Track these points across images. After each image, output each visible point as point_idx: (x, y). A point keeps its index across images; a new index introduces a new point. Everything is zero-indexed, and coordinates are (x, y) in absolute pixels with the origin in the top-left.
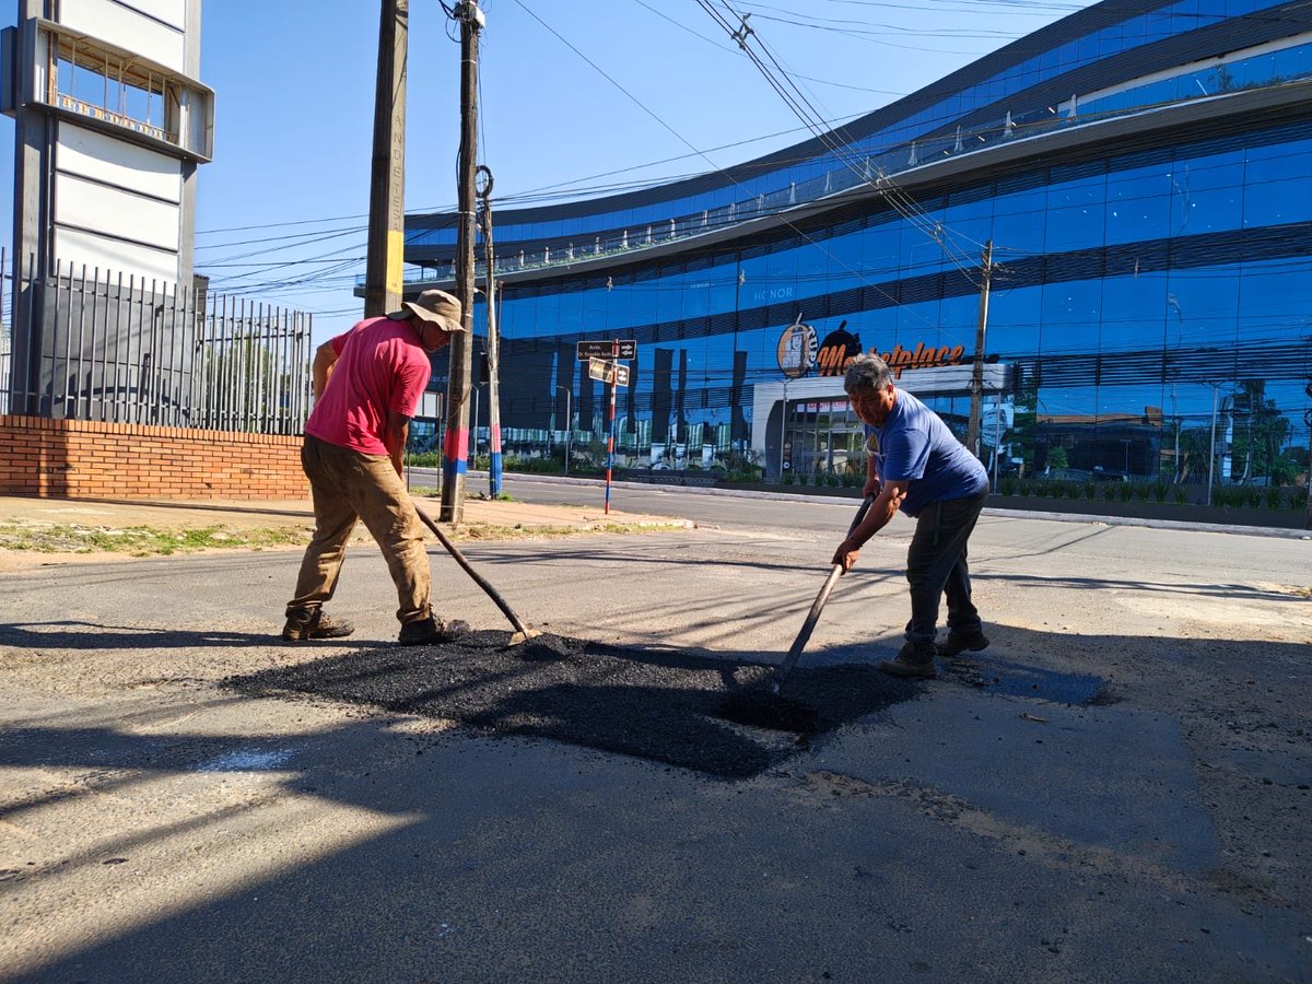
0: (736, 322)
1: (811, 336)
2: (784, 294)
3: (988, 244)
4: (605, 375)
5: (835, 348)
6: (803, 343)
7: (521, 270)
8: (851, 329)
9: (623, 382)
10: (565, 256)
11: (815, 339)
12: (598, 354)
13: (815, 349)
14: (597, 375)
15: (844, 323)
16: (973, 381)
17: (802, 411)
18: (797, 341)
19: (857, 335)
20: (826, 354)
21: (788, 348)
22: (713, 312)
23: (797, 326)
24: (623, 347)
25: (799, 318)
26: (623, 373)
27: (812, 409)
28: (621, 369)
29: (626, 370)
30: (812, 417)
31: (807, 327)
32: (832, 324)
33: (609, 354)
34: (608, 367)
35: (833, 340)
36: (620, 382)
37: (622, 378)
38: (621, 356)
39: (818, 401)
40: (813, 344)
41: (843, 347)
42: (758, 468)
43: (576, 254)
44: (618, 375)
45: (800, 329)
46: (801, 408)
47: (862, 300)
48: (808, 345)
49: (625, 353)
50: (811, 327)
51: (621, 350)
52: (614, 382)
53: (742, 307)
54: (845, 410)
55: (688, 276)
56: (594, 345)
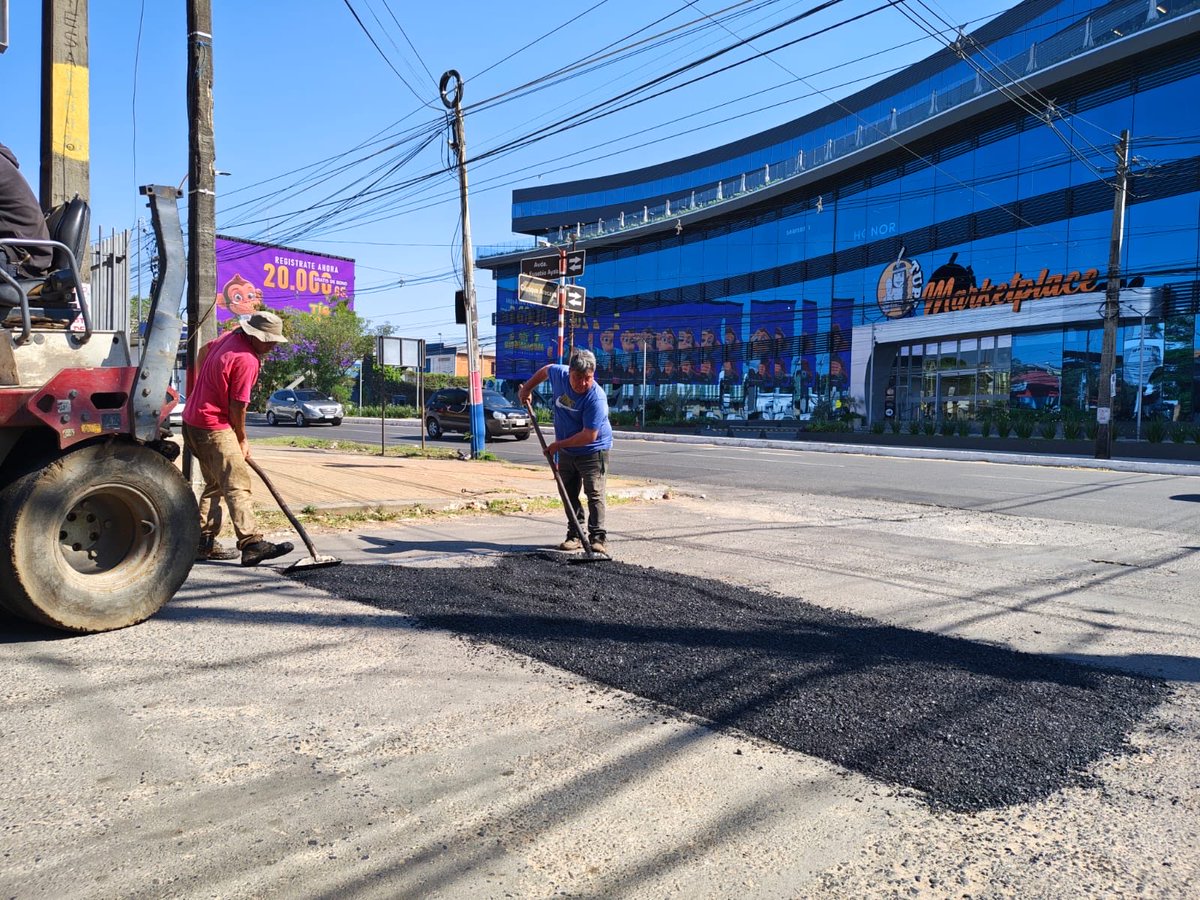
0: (833, 264)
1: (915, 272)
2: (885, 230)
3: (1124, 134)
4: (546, 299)
5: (942, 282)
6: (906, 280)
7: (622, 230)
8: (962, 262)
9: (576, 307)
10: (662, 213)
11: (919, 275)
12: (544, 273)
13: (919, 285)
14: (532, 298)
15: (955, 256)
16: (1106, 303)
17: (907, 354)
18: (899, 278)
19: (969, 268)
20: (932, 288)
21: (889, 285)
22: (810, 256)
23: (899, 262)
24: (571, 261)
25: (902, 252)
26: (577, 296)
27: (917, 350)
28: (572, 290)
29: (580, 292)
30: (918, 361)
31: (910, 262)
32: (940, 258)
33: (555, 272)
34: (551, 287)
35: (940, 275)
36: (571, 306)
37: (573, 303)
38: (569, 273)
39: (925, 341)
40: (916, 280)
41: (952, 281)
42: (859, 416)
43: (673, 210)
44: (568, 298)
45: (903, 265)
46: (905, 351)
47: (976, 226)
48: (912, 282)
49: (573, 268)
50: (914, 262)
51: (569, 265)
52: (561, 306)
53: (841, 248)
54: (955, 351)
55: (783, 223)
56: (539, 261)
